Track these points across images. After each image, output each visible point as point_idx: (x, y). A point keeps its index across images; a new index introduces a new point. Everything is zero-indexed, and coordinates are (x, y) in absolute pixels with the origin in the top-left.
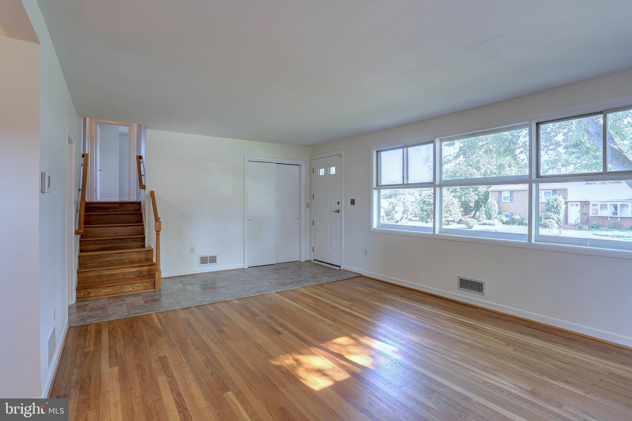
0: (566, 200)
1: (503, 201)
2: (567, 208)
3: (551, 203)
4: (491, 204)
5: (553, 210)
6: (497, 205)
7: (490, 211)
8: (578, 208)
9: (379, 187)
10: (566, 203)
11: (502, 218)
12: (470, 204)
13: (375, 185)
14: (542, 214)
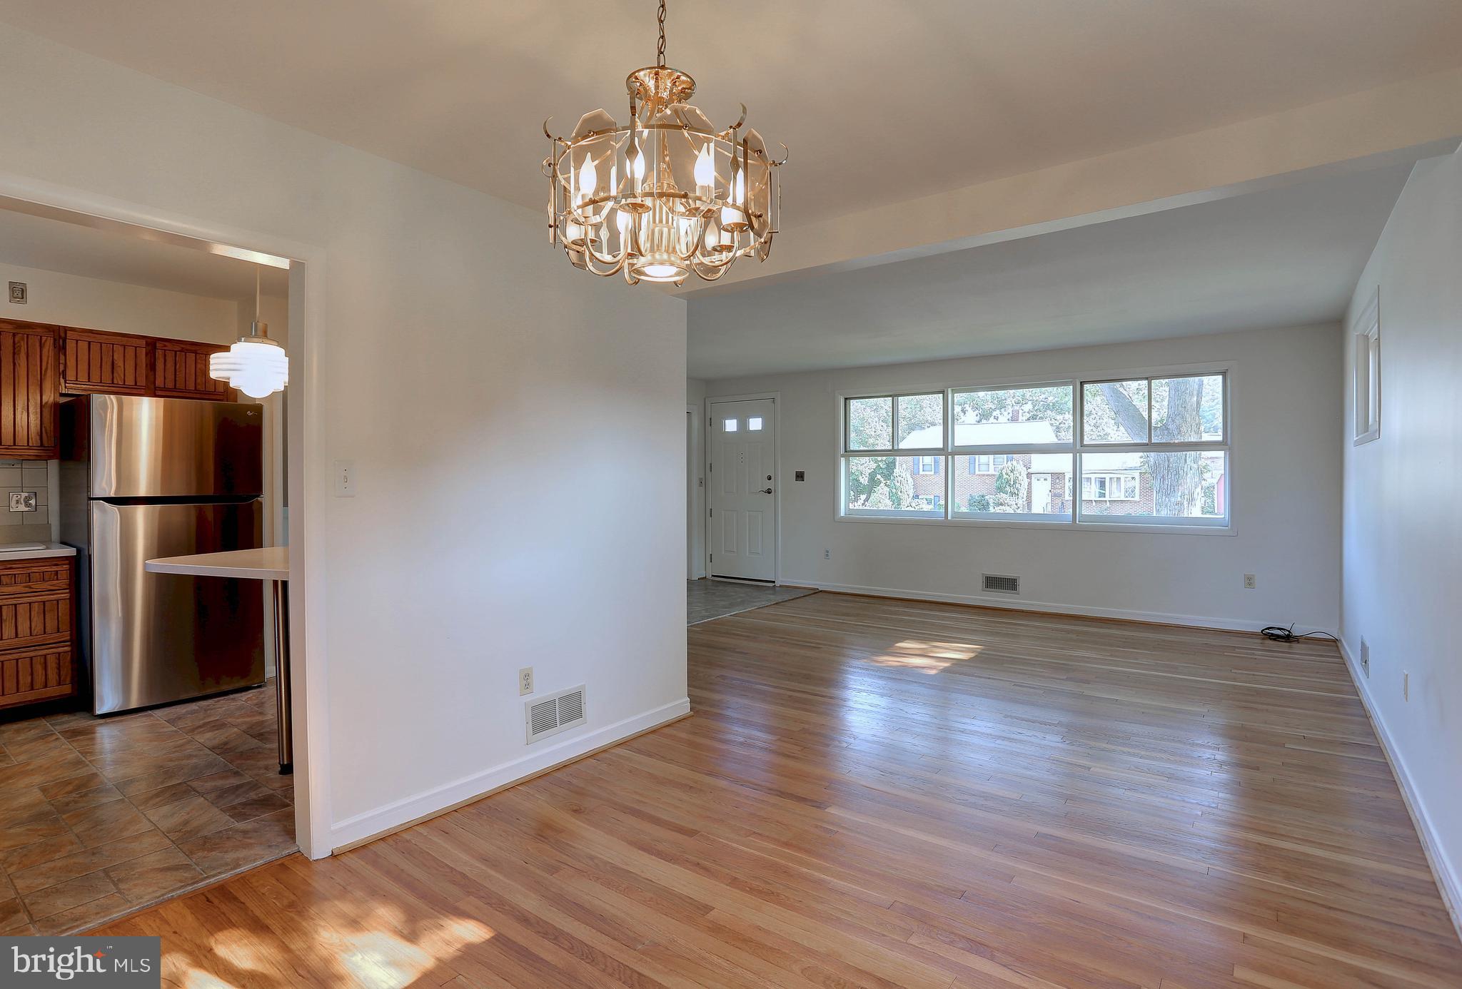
0: (1029, 470)
1: (921, 472)
2: (1030, 484)
3: (1005, 476)
4: (899, 479)
5: (1008, 489)
6: (910, 480)
7: (899, 493)
8: (1048, 485)
9: (849, 453)
10: (1029, 475)
11: (921, 506)
12: (861, 477)
13: (842, 451)
14: (991, 496)
